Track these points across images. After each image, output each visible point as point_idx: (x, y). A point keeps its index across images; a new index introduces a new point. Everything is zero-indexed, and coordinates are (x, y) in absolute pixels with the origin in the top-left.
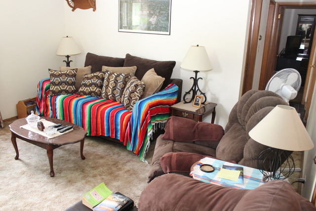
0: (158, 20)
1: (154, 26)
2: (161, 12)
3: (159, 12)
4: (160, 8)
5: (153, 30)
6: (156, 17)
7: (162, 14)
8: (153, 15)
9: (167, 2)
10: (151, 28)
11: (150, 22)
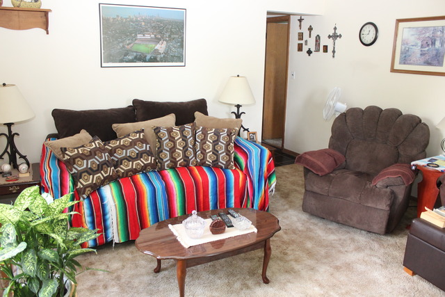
0: (168, 48)
1: (162, 55)
2: (172, 36)
3: (170, 36)
4: (171, 31)
5: (162, 61)
6: (165, 42)
7: (173, 39)
8: (160, 40)
9: (180, 23)
10: (158, 59)
11: (156, 50)
